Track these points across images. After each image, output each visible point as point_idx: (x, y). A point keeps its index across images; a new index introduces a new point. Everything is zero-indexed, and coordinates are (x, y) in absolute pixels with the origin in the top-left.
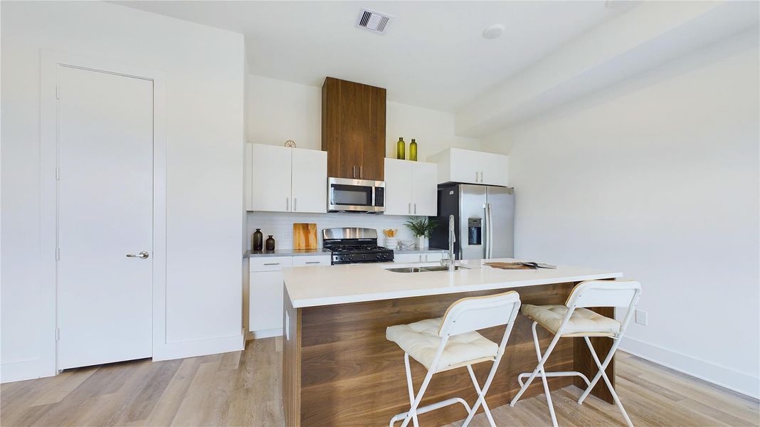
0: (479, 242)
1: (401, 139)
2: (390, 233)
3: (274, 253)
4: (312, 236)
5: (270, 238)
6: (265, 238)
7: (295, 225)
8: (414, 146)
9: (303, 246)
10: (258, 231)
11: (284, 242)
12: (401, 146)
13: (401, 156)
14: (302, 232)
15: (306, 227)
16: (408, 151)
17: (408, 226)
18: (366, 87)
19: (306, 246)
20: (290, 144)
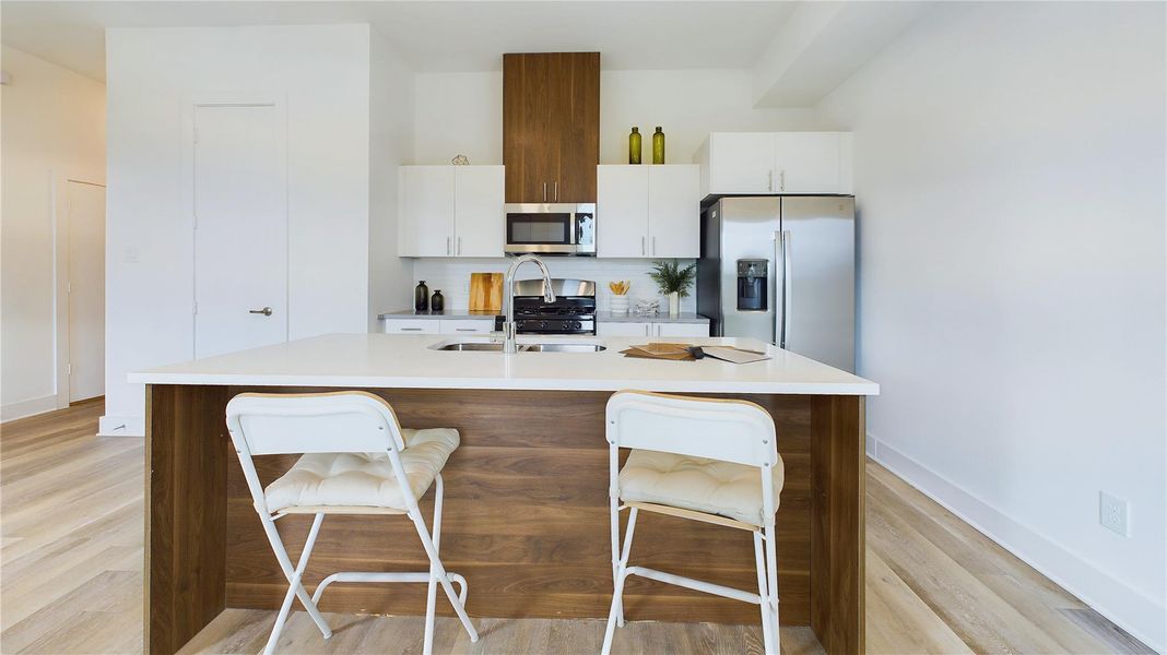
0: (764, 307)
1: (635, 130)
2: (619, 289)
3: (442, 314)
4: (494, 292)
5: (438, 293)
6: (431, 293)
7: (473, 275)
8: (659, 138)
9: (481, 306)
10: (422, 284)
11: (458, 299)
12: (635, 142)
13: (635, 159)
14: (481, 286)
15: (487, 278)
16: (647, 149)
17: (654, 276)
18: (566, 57)
19: (485, 306)
20: (460, 160)
